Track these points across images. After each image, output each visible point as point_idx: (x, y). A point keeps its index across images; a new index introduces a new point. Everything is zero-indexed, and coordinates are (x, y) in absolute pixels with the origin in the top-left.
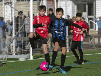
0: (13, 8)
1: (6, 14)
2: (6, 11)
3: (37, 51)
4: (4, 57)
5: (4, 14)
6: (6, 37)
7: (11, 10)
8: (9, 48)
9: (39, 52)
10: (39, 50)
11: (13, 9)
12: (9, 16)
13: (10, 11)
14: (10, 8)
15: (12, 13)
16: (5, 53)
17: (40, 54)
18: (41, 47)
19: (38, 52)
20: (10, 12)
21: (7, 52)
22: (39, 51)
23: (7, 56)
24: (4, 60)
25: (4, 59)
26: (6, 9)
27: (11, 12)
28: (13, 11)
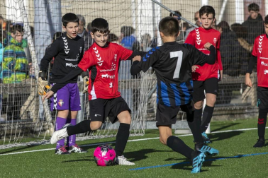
0: (158, 3)
1: (139, 18)
2: (141, 12)
3: (221, 113)
4: (138, 128)
5: (134, 19)
6: (140, 78)
7: (154, 10)
8: (149, 104)
9: (225, 114)
10: (224, 110)
11: (158, 7)
12: (149, 24)
13: (151, 11)
14: (151, 4)
15: (154, 17)
16: (139, 117)
17: (228, 119)
18: (230, 102)
19: (222, 115)
20: (151, 15)
21: (145, 114)
22: (224, 112)
23: (144, 124)
24: (137, 135)
25: (137, 133)
26: (139, 7)
27: (154, 13)
28: (159, 11)
